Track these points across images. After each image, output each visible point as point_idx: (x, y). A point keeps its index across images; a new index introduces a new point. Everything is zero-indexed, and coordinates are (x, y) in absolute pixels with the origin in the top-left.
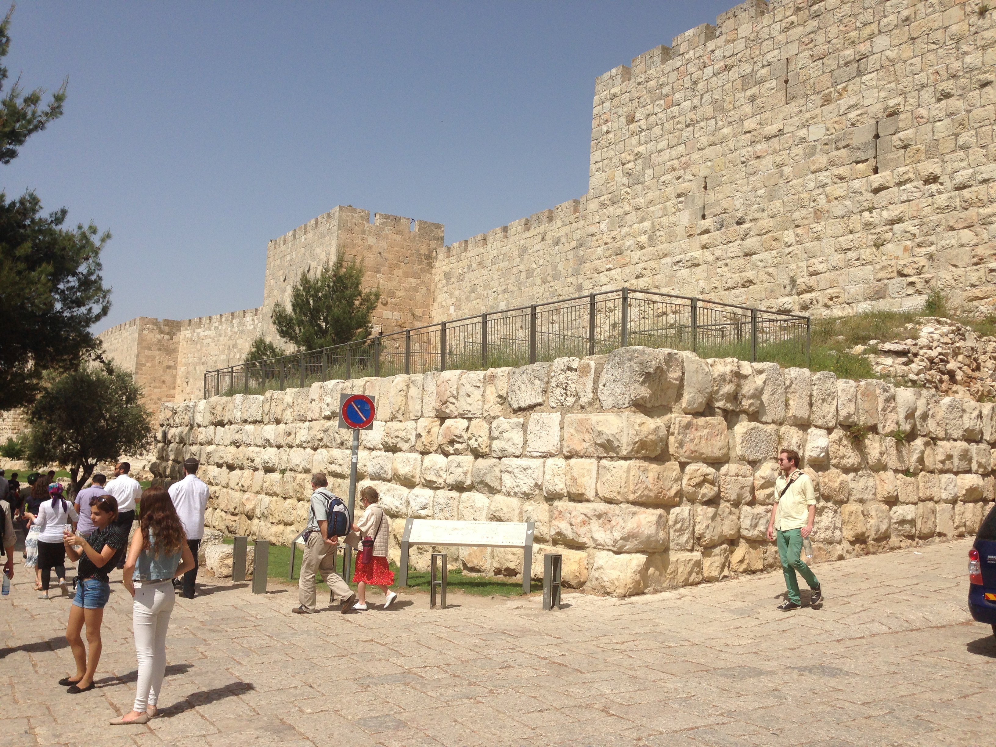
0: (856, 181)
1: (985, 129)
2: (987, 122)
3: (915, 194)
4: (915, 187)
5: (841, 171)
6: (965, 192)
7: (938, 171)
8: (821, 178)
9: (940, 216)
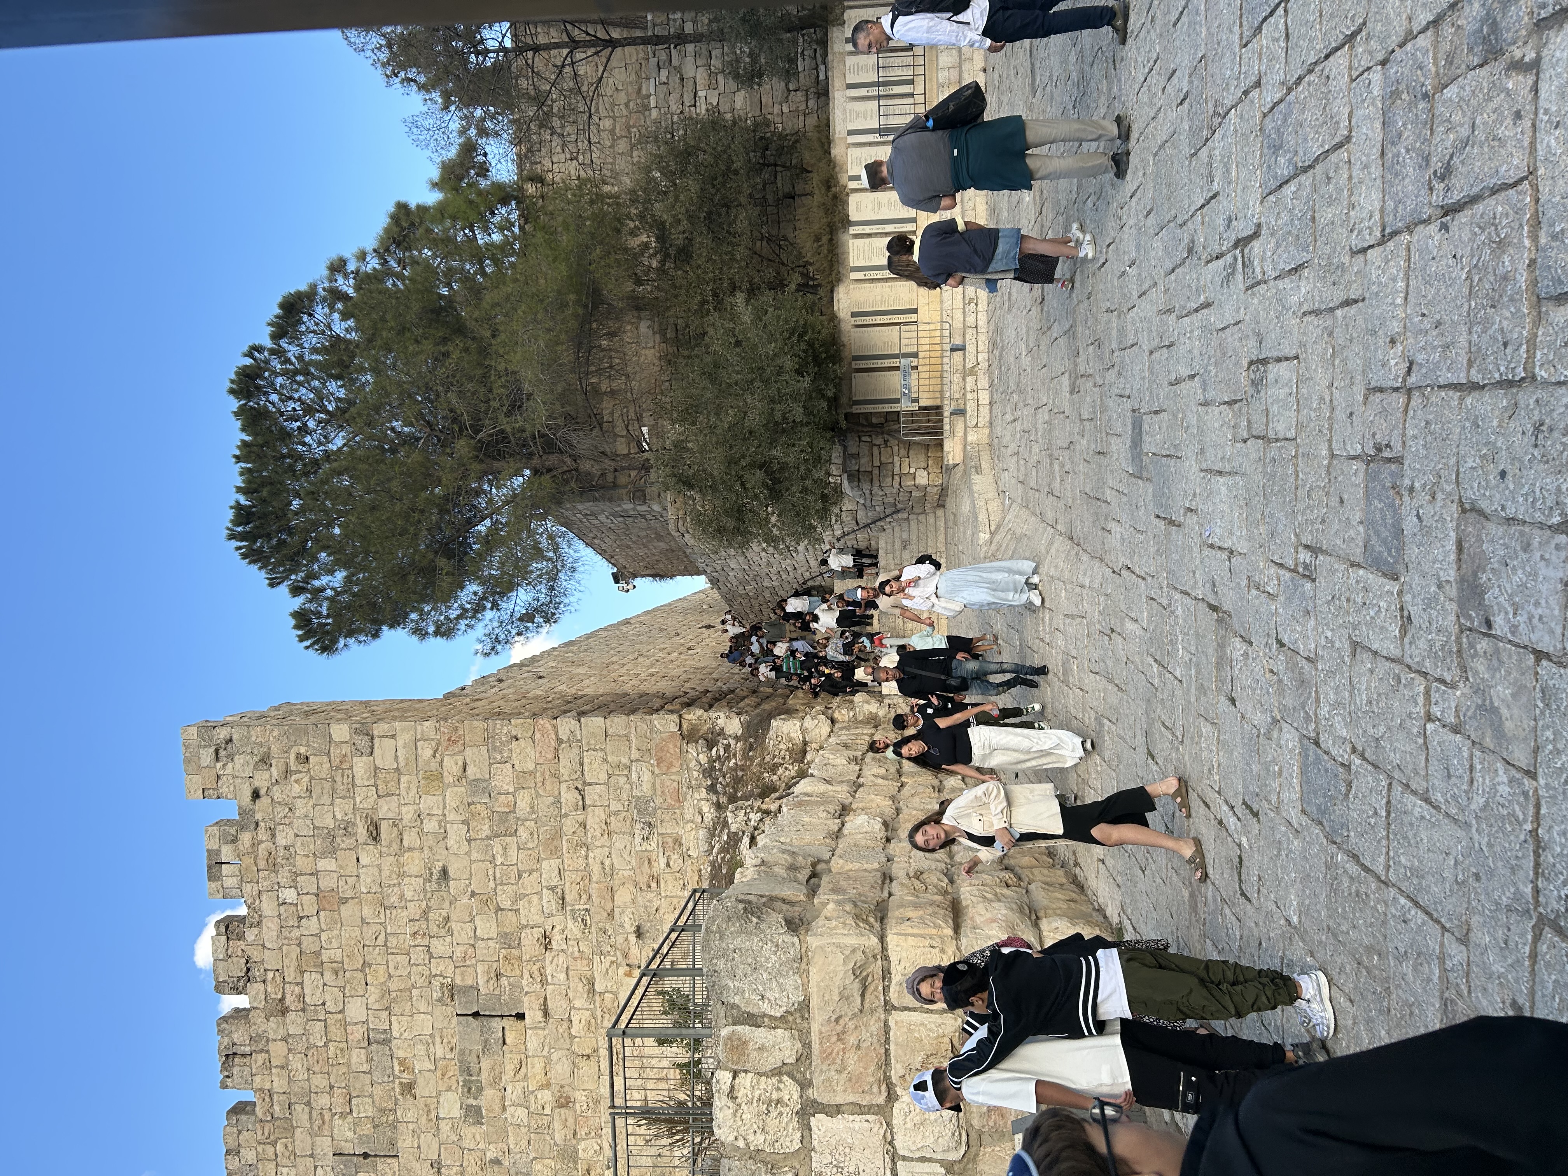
0: (528, 1045)
1: (498, 875)
2: (490, 872)
3: (561, 962)
4: (552, 962)
5: (509, 1068)
6: (568, 898)
7: (537, 932)
8: (514, 1098)
9: (593, 929)
